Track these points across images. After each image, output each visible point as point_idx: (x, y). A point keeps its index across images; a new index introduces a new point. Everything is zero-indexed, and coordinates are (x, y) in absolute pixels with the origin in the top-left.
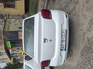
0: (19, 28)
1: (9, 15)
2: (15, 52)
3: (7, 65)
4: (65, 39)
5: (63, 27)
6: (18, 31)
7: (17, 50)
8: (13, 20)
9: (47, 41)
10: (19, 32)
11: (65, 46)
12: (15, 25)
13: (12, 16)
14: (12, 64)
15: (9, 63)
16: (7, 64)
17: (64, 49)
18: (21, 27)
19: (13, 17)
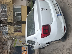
4: (58, 8)
6: (21, 46)
12: (20, 42)
17: (60, 14)
18: (24, 43)
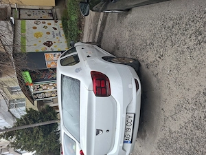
0: (45, 44)
1: (19, 9)
2: (41, 90)
3: (26, 113)
5: (129, 109)
6: (43, 53)
7: (45, 87)
8: (30, 24)
9: (101, 132)
10: (47, 54)
11: (131, 138)
12: (37, 36)
13: (26, 11)
14: (37, 110)
15: (31, 109)
16: (27, 110)
17: (129, 141)
18: (49, 42)
19: (29, 15)
